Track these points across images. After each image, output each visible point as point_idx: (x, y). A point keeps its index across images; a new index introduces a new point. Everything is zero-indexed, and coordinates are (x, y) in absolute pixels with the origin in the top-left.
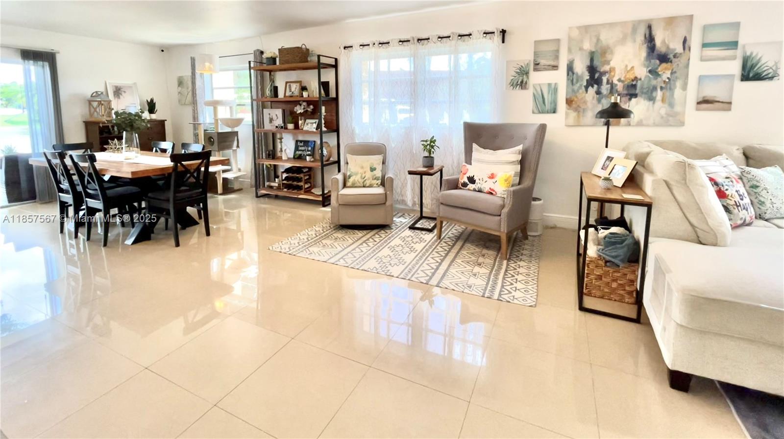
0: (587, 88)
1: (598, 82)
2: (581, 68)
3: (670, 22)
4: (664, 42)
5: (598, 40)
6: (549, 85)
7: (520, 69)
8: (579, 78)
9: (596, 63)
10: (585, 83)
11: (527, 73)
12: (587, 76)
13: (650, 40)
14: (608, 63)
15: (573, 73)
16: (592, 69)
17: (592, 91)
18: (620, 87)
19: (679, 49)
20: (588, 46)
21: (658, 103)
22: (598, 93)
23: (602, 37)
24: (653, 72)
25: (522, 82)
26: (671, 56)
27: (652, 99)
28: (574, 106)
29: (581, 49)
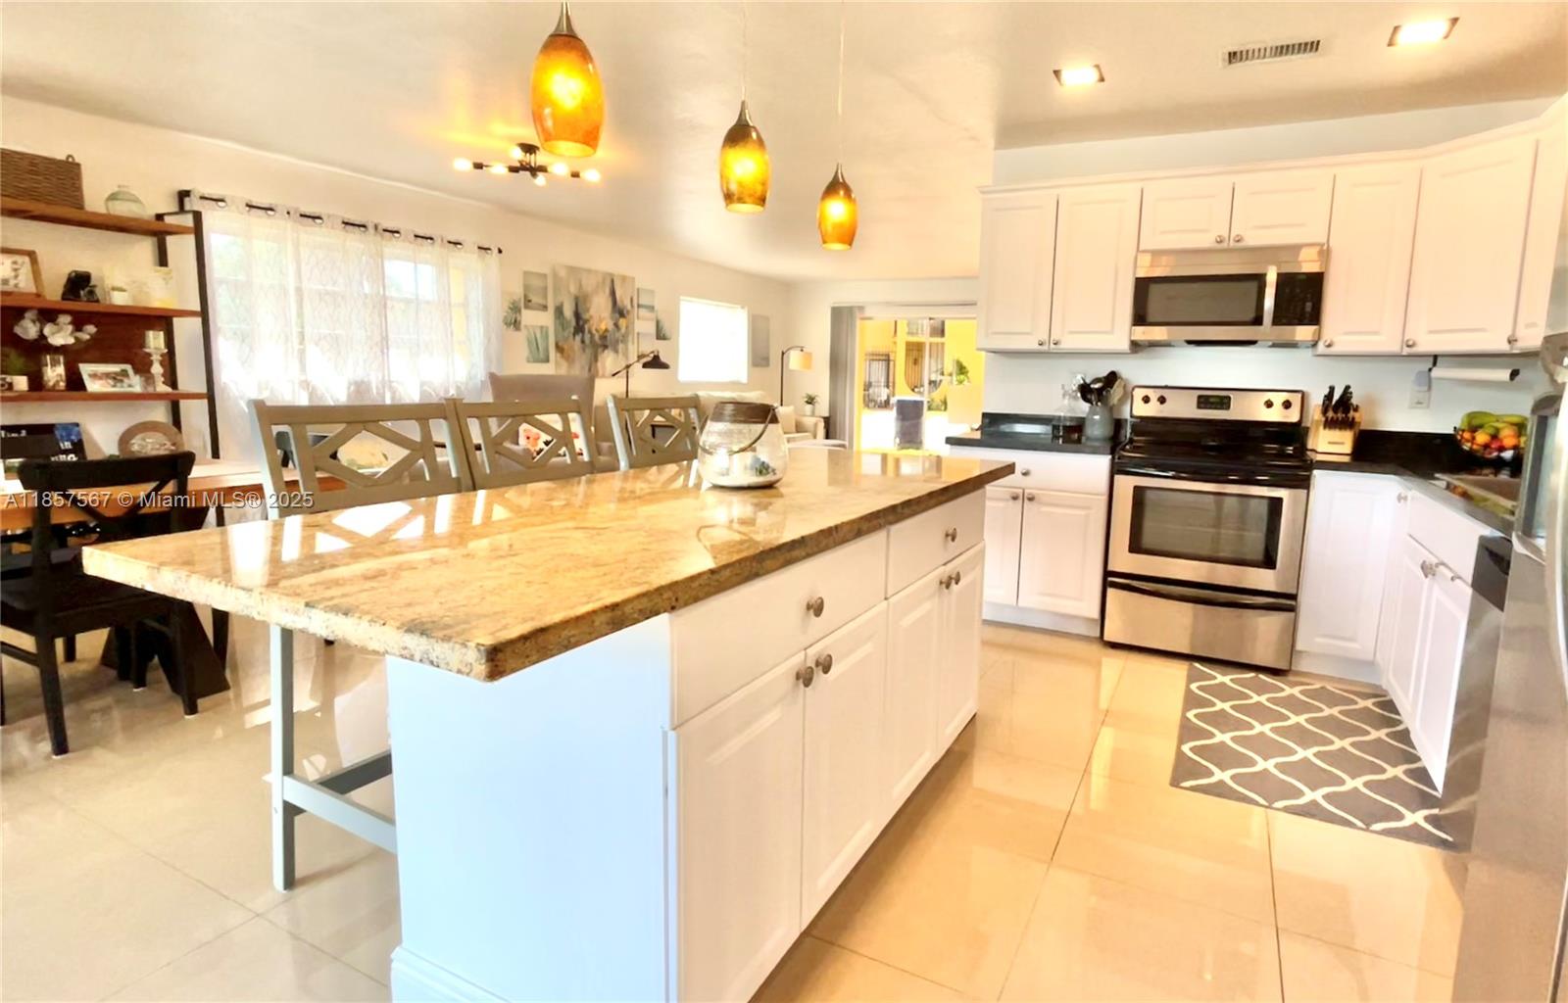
0: (574, 335)
1: (583, 332)
2: (568, 312)
3: (624, 278)
4: (621, 297)
5: (581, 286)
6: (542, 327)
7: (513, 304)
8: (569, 322)
9: (580, 311)
10: (572, 330)
11: (520, 311)
12: (573, 323)
13: (613, 293)
14: (588, 310)
15: (564, 317)
16: (577, 315)
17: (578, 338)
18: (597, 337)
19: (629, 307)
20: (573, 289)
21: (620, 355)
22: (583, 342)
23: (584, 282)
24: (616, 325)
25: (515, 321)
26: (625, 312)
27: (616, 351)
28: (565, 355)
29: (569, 292)
